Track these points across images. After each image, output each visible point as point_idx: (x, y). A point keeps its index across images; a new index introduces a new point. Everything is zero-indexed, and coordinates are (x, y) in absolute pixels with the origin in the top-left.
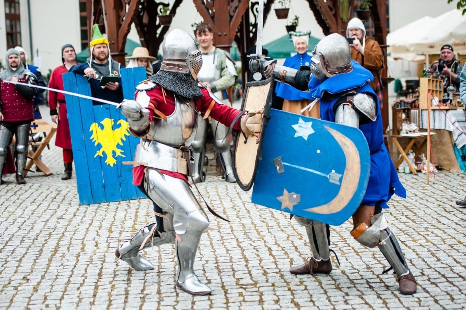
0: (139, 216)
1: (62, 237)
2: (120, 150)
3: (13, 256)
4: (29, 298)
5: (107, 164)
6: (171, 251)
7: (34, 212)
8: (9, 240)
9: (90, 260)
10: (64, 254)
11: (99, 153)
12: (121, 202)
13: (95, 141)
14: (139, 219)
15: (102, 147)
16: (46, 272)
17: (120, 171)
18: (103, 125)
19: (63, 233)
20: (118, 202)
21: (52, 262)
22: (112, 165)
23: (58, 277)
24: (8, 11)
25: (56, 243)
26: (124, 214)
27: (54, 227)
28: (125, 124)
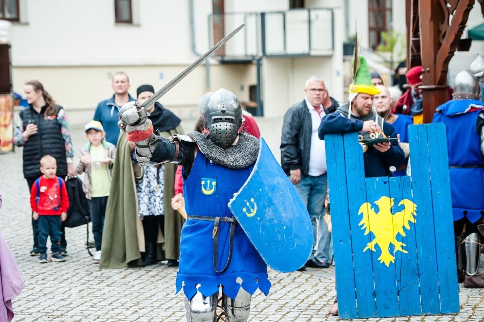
2: (401, 243)
5: (381, 262)
11: (371, 246)
13: (366, 228)
15: (374, 237)
17: (399, 273)
18: (378, 206)
22: (387, 264)
28: (410, 206)
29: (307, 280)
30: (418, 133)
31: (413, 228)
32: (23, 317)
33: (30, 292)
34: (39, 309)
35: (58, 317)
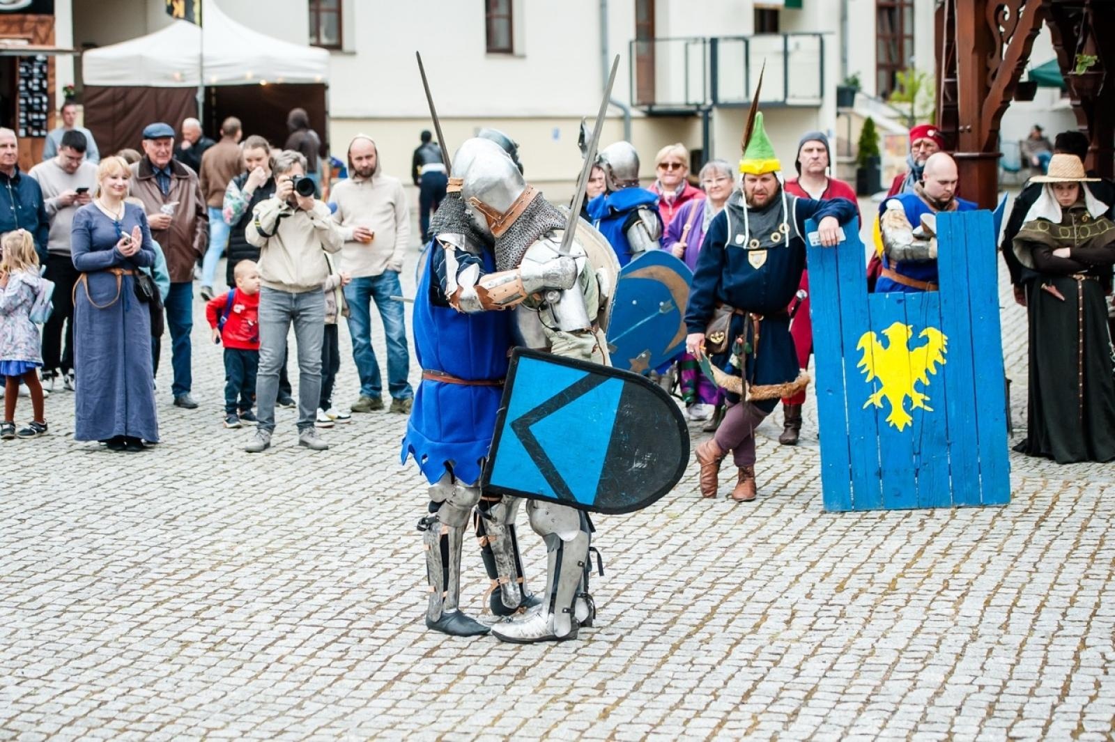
0: (924, 555)
1: (733, 592)
2: (922, 396)
3: (610, 630)
4: (583, 732)
5: (891, 425)
6: (925, 654)
7: (720, 519)
8: (626, 589)
9: (752, 657)
10: (712, 635)
11: (875, 399)
12: (914, 512)
13: (868, 371)
15: (881, 385)
16: (649, 675)
17: (917, 442)
18: (887, 337)
19: (742, 583)
20: (908, 512)
21: (676, 652)
22: (901, 429)
23: (667, 690)
25: (713, 607)
27: (734, 565)
28: (936, 338)
29: (775, 451)
31: (941, 372)
32: (340, 497)
33: (350, 460)
34: (364, 486)
35: (392, 499)
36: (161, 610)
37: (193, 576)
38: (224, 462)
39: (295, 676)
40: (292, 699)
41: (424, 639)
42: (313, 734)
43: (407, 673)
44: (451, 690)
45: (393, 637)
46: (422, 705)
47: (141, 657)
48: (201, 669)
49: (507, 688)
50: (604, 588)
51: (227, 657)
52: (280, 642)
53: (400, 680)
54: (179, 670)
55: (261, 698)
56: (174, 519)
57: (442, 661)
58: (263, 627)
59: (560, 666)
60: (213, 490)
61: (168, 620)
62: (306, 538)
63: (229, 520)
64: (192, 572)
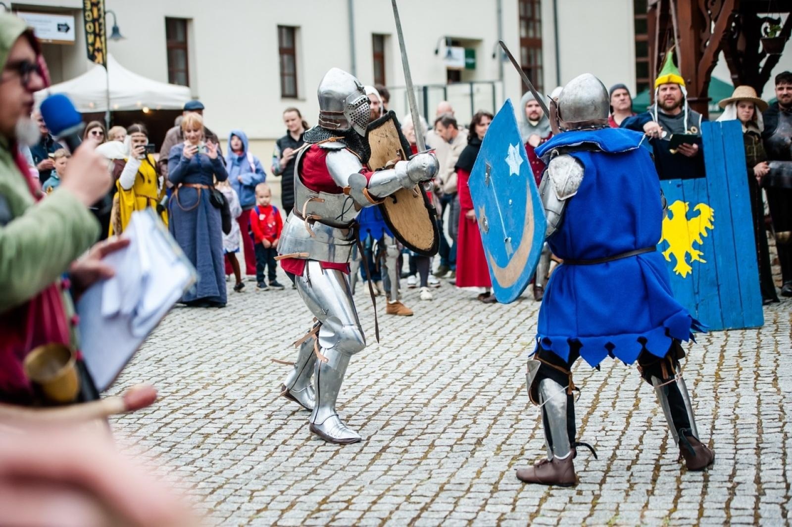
0: (726, 358)
1: (603, 386)
2: (698, 252)
3: (528, 413)
5: (677, 273)
6: (777, 416)
9: (647, 424)
10: (606, 412)
11: (665, 255)
14: (726, 363)
15: (669, 246)
17: (696, 285)
18: (671, 211)
19: (606, 380)
21: (588, 424)
22: (684, 276)
24: (524, 34)
25: (595, 395)
26: (703, 354)
28: (706, 211)
30: (712, 130)
31: (711, 235)
32: (276, 343)
33: (272, 323)
36: (178, 415)
37: (191, 393)
38: (182, 327)
39: (301, 453)
40: (307, 468)
41: (389, 425)
42: (338, 490)
43: (388, 447)
44: (429, 456)
45: (365, 424)
46: (412, 468)
47: (175, 445)
48: (226, 452)
49: (473, 452)
50: (505, 387)
51: (242, 443)
52: (279, 431)
53: (385, 452)
54: (209, 452)
55: (281, 468)
56: (161, 360)
57: (413, 438)
58: (262, 422)
59: (506, 436)
60: (181, 343)
61: (187, 421)
62: (264, 367)
63: (202, 360)
64: (190, 390)
